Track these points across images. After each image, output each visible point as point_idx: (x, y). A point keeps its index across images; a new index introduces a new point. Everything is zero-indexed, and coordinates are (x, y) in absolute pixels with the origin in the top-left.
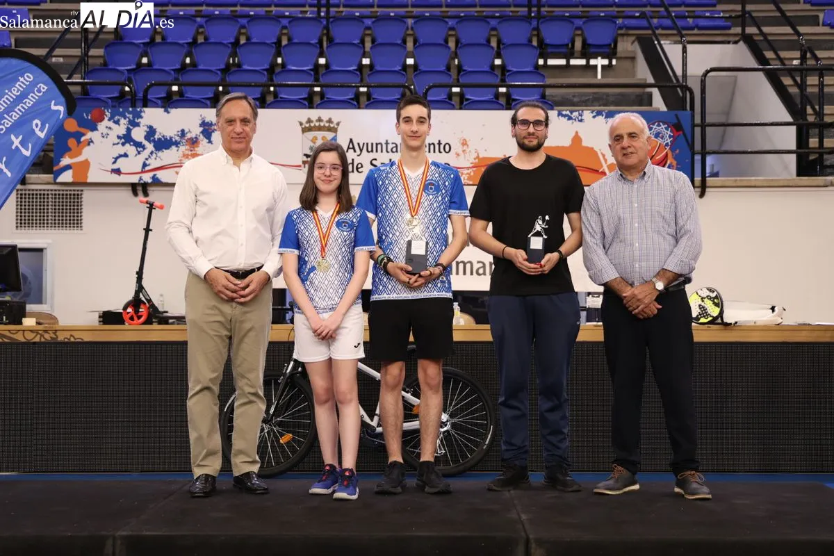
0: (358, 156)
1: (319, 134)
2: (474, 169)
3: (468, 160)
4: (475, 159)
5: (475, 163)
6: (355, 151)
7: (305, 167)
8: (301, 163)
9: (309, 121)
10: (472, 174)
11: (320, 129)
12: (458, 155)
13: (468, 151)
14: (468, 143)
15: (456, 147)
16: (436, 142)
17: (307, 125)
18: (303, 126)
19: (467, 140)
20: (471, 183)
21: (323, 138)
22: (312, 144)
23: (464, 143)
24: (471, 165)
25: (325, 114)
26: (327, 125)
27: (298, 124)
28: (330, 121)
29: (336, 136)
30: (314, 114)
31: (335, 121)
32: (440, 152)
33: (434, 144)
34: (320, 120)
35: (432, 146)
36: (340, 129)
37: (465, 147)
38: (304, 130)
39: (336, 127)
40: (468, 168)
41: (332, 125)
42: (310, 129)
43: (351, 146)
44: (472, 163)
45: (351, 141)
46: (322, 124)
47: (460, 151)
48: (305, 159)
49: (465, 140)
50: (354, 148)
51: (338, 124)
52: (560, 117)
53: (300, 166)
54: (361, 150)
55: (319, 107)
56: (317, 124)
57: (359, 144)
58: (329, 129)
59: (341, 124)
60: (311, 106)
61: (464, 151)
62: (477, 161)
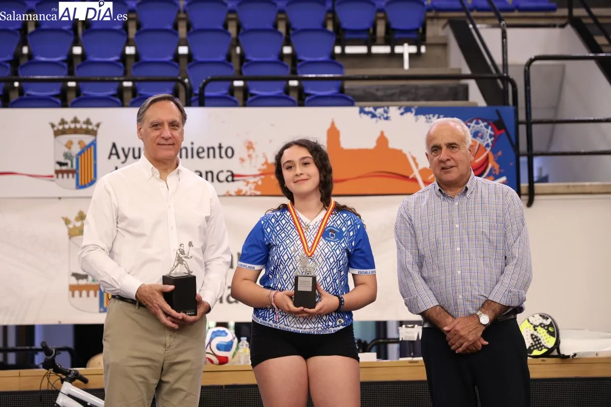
0: (123, 163)
1: (75, 138)
2: (263, 177)
3: (255, 167)
4: (263, 165)
5: (264, 170)
6: (119, 157)
7: (57, 177)
8: (52, 173)
9: (63, 122)
10: (260, 183)
11: (75, 131)
12: (242, 160)
13: (254, 155)
14: (255, 146)
15: (240, 152)
16: (216, 146)
17: (61, 127)
18: (56, 129)
19: (253, 142)
20: (259, 193)
21: (80, 143)
22: (66, 150)
23: (250, 146)
24: (258, 173)
25: (83, 113)
26: (84, 126)
27: (50, 126)
28: (88, 122)
29: (95, 140)
30: (68, 114)
31: (94, 122)
32: (221, 157)
33: (213, 148)
34: (75, 121)
35: (211, 151)
36: (100, 131)
37: (251, 151)
38: (57, 133)
39: (95, 128)
40: (255, 176)
41: (90, 127)
42: (64, 132)
43: (114, 152)
44: (259, 170)
45: (114, 146)
46: (78, 126)
47: (245, 156)
48: (58, 167)
49: (250, 143)
50: (117, 154)
51: (98, 125)
52: (362, 114)
53: (52, 176)
54: (126, 156)
55: (74, 105)
56: (73, 126)
57: (123, 149)
58: (87, 132)
59: (101, 126)
60: (64, 105)
61: (250, 156)
62: (265, 167)
